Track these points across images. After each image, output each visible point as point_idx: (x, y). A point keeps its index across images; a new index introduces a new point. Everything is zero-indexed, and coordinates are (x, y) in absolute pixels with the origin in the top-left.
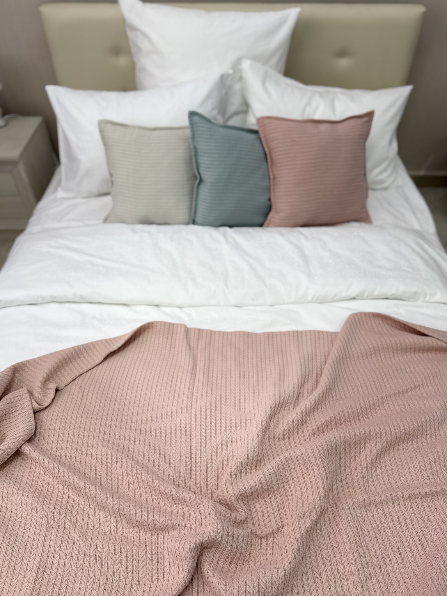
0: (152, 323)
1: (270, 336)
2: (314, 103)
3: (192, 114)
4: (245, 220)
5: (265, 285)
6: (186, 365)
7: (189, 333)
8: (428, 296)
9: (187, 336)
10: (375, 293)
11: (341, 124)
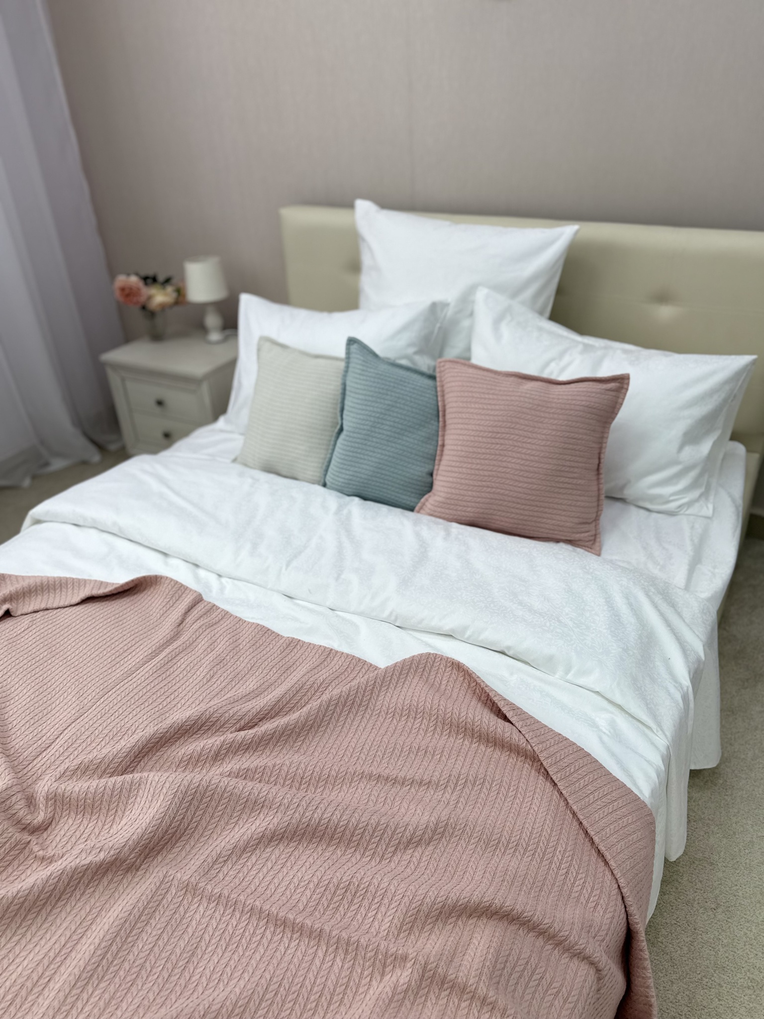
0: (161, 577)
1: (293, 644)
2: (567, 359)
3: (351, 341)
4: (389, 496)
5: (337, 579)
6: (157, 640)
7: (197, 606)
8: (572, 672)
9: (192, 608)
10: (482, 637)
11: (563, 386)
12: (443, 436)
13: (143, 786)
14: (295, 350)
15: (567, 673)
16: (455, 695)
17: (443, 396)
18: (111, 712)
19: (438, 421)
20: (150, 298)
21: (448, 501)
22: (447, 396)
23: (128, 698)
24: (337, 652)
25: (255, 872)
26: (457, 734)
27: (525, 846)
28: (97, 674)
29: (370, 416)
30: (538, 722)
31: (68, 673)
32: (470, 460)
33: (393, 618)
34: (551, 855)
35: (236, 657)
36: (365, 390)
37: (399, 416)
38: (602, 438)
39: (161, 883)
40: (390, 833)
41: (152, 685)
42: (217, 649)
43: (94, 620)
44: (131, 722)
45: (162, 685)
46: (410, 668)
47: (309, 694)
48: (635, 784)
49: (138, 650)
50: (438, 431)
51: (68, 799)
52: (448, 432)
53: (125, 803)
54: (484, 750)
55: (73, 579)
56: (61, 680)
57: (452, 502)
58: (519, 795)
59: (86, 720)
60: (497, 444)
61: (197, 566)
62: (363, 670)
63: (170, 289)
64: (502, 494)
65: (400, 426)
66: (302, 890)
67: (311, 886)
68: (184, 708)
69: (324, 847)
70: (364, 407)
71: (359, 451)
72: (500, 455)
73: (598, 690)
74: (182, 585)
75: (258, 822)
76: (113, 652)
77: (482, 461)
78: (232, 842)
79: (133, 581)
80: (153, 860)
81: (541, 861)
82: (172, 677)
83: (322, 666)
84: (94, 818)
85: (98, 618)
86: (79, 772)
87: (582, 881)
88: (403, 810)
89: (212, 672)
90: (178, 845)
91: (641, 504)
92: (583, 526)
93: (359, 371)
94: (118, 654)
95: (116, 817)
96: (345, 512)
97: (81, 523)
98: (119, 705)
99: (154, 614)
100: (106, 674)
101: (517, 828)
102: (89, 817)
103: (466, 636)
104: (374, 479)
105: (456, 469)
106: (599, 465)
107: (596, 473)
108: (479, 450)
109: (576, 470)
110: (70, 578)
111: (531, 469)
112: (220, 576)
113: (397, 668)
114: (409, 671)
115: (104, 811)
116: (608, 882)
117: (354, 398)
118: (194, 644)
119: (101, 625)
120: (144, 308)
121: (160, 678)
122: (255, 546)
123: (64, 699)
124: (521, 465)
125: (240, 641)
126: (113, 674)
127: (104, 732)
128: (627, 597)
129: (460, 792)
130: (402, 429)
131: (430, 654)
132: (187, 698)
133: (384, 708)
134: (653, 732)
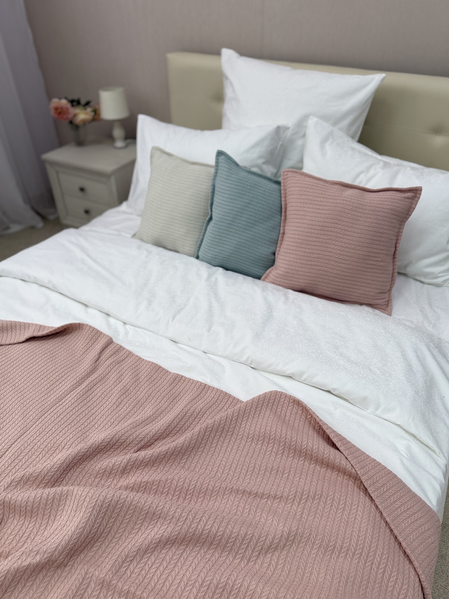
0: (83, 325)
1: (178, 379)
2: (372, 172)
3: (220, 154)
4: (243, 268)
5: (209, 330)
6: (80, 373)
7: (109, 347)
8: (380, 409)
9: (105, 348)
10: (315, 380)
11: (374, 194)
12: (284, 226)
13: (69, 497)
14: (177, 158)
15: (377, 409)
16: (296, 425)
17: (285, 197)
18: (47, 430)
19: (281, 216)
20: (75, 115)
21: (286, 274)
22: (288, 197)
23: (58, 419)
24: (210, 387)
25: (154, 570)
26: (300, 457)
27: (353, 550)
28: (37, 399)
29: (232, 210)
30: (359, 450)
31: (16, 397)
32: (304, 246)
33: (249, 362)
34: (372, 557)
35: (137, 388)
36: (229, 191)
37: (253, 211)
38: (399, 232)
39: (83, 579)
40: (255, 541)
41: (77, 409)
42: (123, 381)
43: (35, 355)
44: (61, 439)
45: (83, 409)
46: (263, 403)
47: (190, 420)
48: (426, 496)
49: (66, 380)
50: (280, 223)
51: (13, 506)
52: (287, 224)
53: (56, 510)
54: (319, 469)
55: (20, 323)
56: (10, 403)
57: (289, 275)
58: (347, 508)
59: (28, 437)
60: (325, 235)
61: (108, 315)
62: (229, 402)
63: (89, 110)
64: (325, 271)
65: (254, 218)
66: (191, 587)
67: (197, 585)
68: (100, 428)
69: (205, 550)
70: (228, 204)
71: (224, 235)
72: (326, 243)
73: (398, 423)
74: (98, 331)
75: (156, 529)
76: (49, 381)
77: (313, 247)
78: (137, 545)
79: (62, 327)
80: (77, 557)
81: (366, 562)
82: (91, 402)
83: (199, 397)
84: (33, 520)
85: (38, 354)
86: (22, 482)
87: (395, 578)
88: (263, 520)
89: (120, 400)
90: (96, 545)
91: (418, 278)
92: (381, 295)
93: (225, 177)
94: (52, 383)
95: (50, 521)
96: (213, 279)
97: (26, 279)
98: (53, 425)
99: (78, 352)
100: (43, 398)
101: (347, 536)
102: (29, 519)
103: (303, 379)
104: (233, 255)
105: (294, 252)
106: (395, 252)
107: (392, 257)
108: (311, 239)
109: (380, 255)
110: (19, 322)
111: (348, 254)
112: (125, 323)
113: (254, 403)
114: (262, 405)
115: (40, 515)
116: (412, 577)
117: (221, 196)
118: (107, 377)
119: (40, 359)
120: (71, 122)
121: (83, 404)
122: (150, 303)
123: (13, 418)
124: (342, 251)
125: (140, 375)
126: (49, 399)
127: (41, 447)
128: (416, 351)
129: (303, 505)
130: (255, 221)
131: (277, 392)
132: (102, 420)
133: (245, 433)
134: (436, 454)
